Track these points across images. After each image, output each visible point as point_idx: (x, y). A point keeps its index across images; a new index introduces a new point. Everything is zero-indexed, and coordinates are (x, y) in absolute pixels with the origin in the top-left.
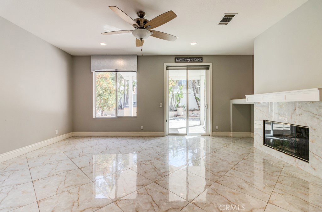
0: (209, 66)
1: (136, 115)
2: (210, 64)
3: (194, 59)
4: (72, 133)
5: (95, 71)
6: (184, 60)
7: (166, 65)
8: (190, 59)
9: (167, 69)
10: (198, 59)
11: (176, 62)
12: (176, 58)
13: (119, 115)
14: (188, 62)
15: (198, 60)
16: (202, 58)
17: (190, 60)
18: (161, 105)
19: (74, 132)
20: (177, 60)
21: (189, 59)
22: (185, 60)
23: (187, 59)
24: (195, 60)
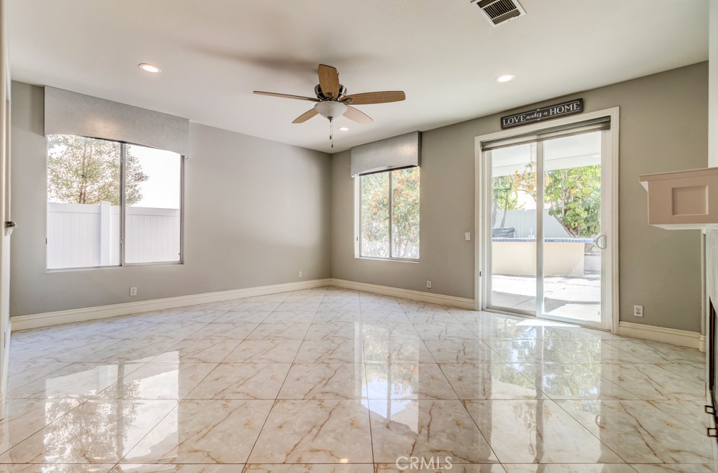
0: (609, 117)
1: (418, 257)
2: (614, 113)
3: (553, 110)
4: (328, 279)
5: (360, 175)
6: (524, 118)
7: (478, 140)
8: (543, 112)
9: (483, 150)
10: (568, 106)
11: (503, 128)
12: (502, 119)
13: (394, 255)
14: (537, 122)
15: (568, 110)
16: (581, 100)
17: (543, 116)
18: (468, 237)
19: (333, 279)
20: (506, 122)
21: (538, 112)
22: (528, 117)
23: (533, 114)
24: (556, 111)
